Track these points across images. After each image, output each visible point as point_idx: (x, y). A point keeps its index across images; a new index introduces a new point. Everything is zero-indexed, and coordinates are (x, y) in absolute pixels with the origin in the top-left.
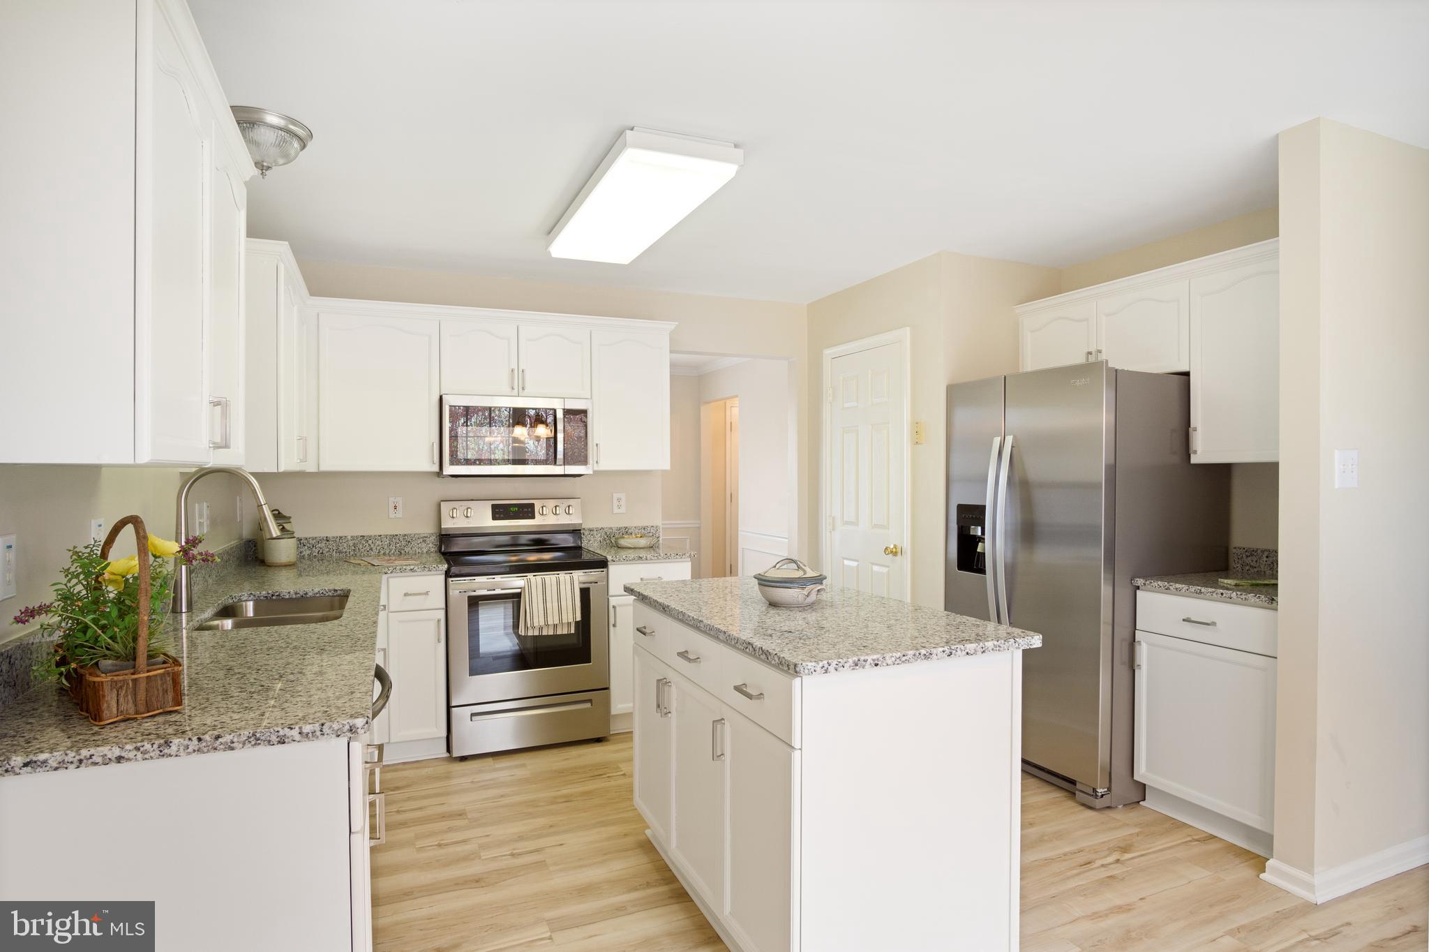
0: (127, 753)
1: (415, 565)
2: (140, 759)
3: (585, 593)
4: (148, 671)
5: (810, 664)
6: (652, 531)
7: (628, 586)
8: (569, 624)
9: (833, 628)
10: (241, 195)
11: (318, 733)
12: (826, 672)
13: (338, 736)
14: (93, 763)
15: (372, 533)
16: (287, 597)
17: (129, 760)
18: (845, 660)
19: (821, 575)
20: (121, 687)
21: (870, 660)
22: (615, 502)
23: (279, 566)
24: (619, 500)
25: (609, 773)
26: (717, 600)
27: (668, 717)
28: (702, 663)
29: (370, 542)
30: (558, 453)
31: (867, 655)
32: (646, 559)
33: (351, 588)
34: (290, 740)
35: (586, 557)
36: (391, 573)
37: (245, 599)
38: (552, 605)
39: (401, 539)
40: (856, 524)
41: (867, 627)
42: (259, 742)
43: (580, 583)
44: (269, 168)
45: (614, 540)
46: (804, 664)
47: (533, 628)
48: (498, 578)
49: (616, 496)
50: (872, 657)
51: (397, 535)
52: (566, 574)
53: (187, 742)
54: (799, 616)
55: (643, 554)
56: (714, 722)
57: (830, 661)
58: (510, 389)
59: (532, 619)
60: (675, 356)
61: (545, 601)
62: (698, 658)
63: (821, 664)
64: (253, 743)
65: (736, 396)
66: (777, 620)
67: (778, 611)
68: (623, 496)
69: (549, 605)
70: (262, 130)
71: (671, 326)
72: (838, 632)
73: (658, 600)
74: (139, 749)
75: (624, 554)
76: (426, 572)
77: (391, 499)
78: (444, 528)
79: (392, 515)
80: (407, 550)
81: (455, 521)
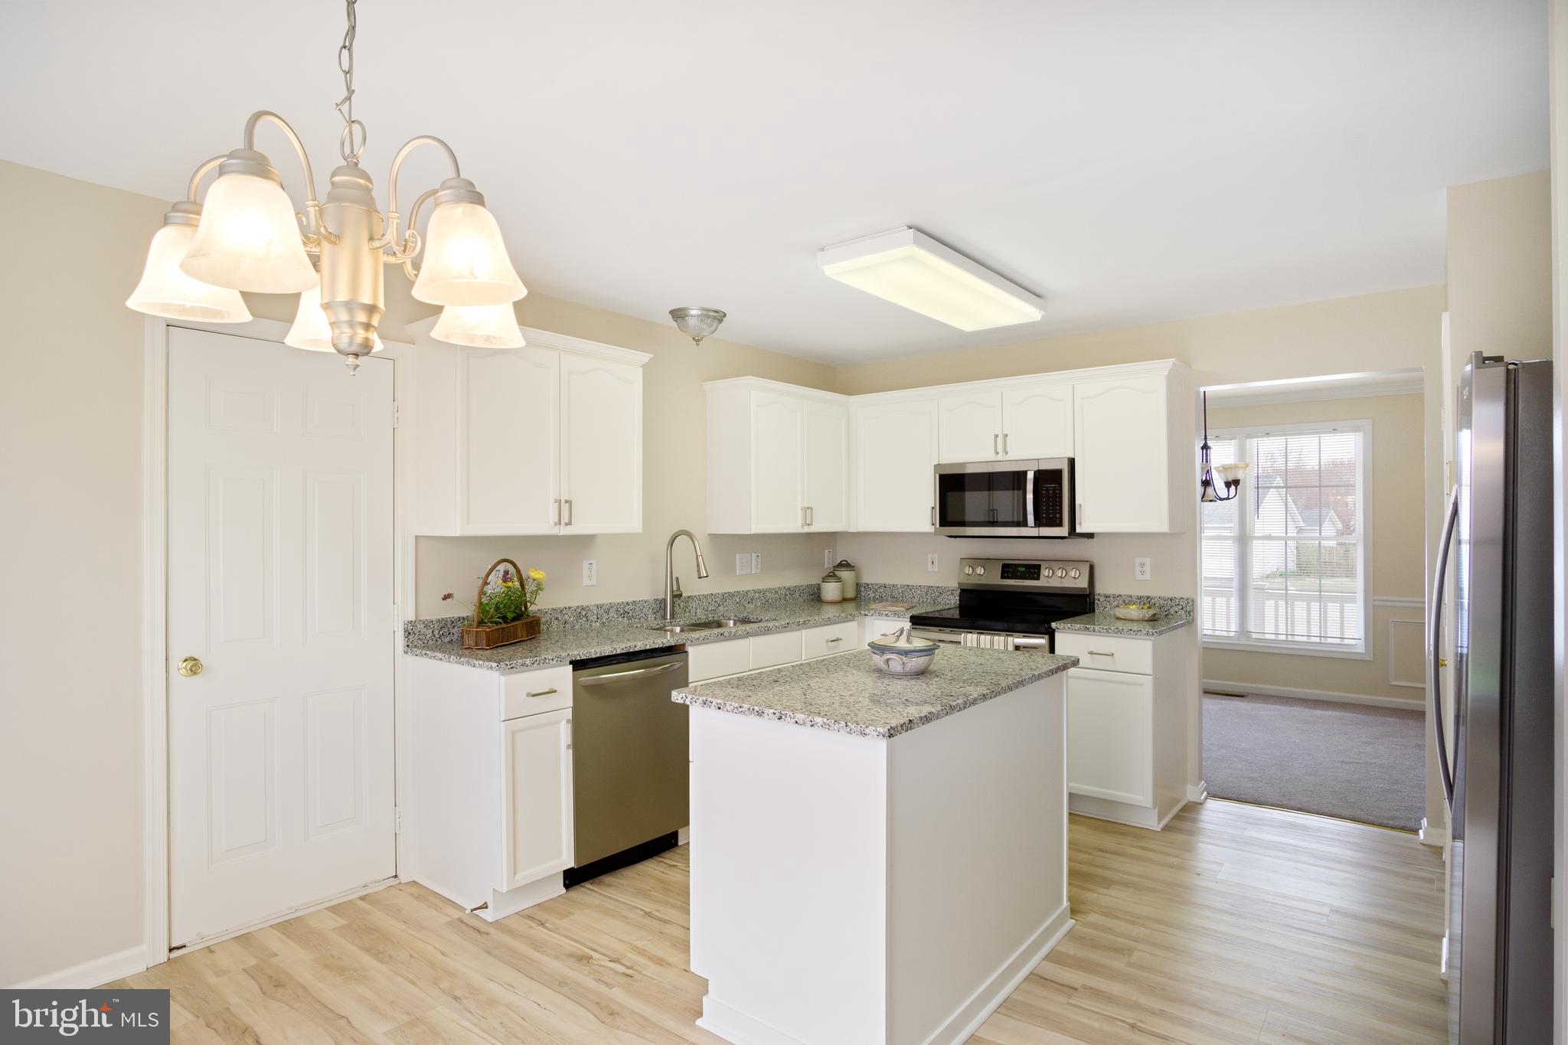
1: (892, 611)
6: (1181, 603)
22: (1138, 569)
23: (827, 603)
24: (1142, 565)
29: (913, 590)
30: (1028, 515)
32: (1094, 631)
36: (872, 615)
49: (1138, 560)
51: (932, 587)
58: (995, 455)
68: (1147, 561)
70: (690, 319)
76: (896, 618)
77: (930, 555)
78: (960, 583)
79: (930, 569)
80: (939, 600)
81: (969, 577)
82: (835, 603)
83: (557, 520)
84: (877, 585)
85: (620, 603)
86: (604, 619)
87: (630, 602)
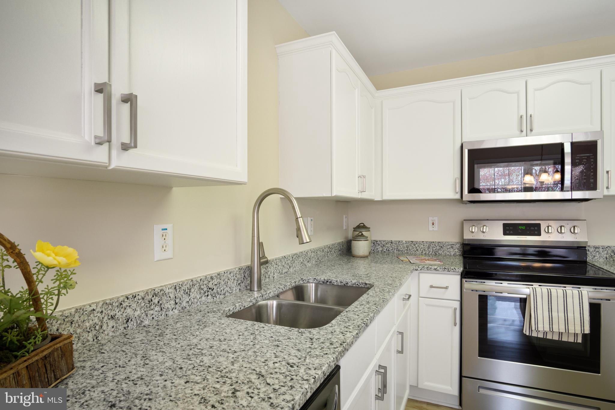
1: (439, 266)
3: (595, 308)
8: (576, 335)
15: (418, 240)
29: (417, 245)
30: (565, 181)
33: (376, 283)
36: (421, 270)
37: (311, 281)
38: (558, 315)
39: (436, 245)
43: (589, 298)
47: (538, 331)
48: (505, 284)
51: (434, 242)
58: (519, 132)
59: (537, 323)
61: (550, 310)
69: (555, 314)
76: (446, 272)
77: (430, 218)
78: (465, 239)
79: (431, 228)
80: (440, 252)
81: (474, 234)
82: (364, 257)
83: (100, 132)
84: (384, 241)
85: (203, 278)
86: (185, 302)
87: (214, 275)
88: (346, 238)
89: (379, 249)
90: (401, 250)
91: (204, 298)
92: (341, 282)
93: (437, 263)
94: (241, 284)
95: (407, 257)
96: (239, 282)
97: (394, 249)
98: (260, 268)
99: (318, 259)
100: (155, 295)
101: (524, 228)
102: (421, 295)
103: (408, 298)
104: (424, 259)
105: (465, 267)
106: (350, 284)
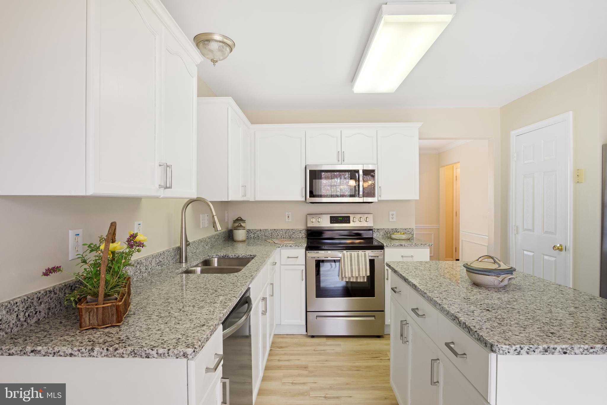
0: (74, 352)
1: (293, 244)
2: (80, 356)
3: (372, 262)
4: (104, 304)
5: (504, 346)
6: (410, 231)
7: (388, 263)
8: (364, 277)
9: (523, 310)
10: (195, 71)
11: (167, 355)
12: (519, 353)
13: (177, 358)
14: (60, 355)
15: (279, 228)
16: (231, 257)
17: (75, 356)
18: (536, 346)
19: (512, 268)
20: (91, 311)
21: (559, 348)
22: (391, 216)
23: (239, 242)
24: (392, 215)
25: (381, 357)
26: (439, 277)
27: (406, 344)
28: (426, 319)
29: (278, 232)
30: (360, 192)
31: (556, 343)
32: (405, 246)
33: (257, 255)
34: (152, 356)
35: (375, 243)
36: (281, 247)
37: (215, 257)
38: (355, 267)
39: (291, 231)
40: (533, 230)
41: (551, 312)
42: (136, 355)
43: (369, 256)
44: (217, 61)
45: (389, 235)
46: (499, 346)
47: (346, 277)
48: (329, 252)
49: (391, 213)
50: (561, 346)
51: (289, 229)
52: (362, 251)
53: (101, 350)
54: (495, 295)
55: (403, 243)
56: (432, 360)
57: (522, 346)
58: (337, 161)
59: (344, 273)
60: (421, 141)
61: (351, 265)
62: (424, 315)
63: (514, 348)
64: (133, 355)
65: (459, 162)
66: (479, 297)
67: (480, 290)
68: (394, 213)
69: (353, 267)
70: (213, 44)
71: (420, 124)
72: (527, 315)
73: (402, 274)
74: (80, 351)
75: (394, 242)
76: (297, 248)
77: (287, 213)
78: (309, 227)
79: (287, 220)
80: (293, 236)
81: (313, 223)
82: (243, 241)
84: (255, 230)
85: (157, 254)
86: (150, 269)
87: (161, 253)
88: (227, 228)
89: (251, 236)
90: (267, 235)
91: (157, 267)
92: (235, 256)
93: (291, 242)
94: (174, 259)
95: (272, 240)
96: (173, 258)
97: (262, 235)
98: (186, 247)
99: (212, 244)
100: (138, 263)
101: (341, 219)
102: (281, 264)
103: (275, 264)
104: (283, 241)
105: (308, 244)
106: (240, 256)
